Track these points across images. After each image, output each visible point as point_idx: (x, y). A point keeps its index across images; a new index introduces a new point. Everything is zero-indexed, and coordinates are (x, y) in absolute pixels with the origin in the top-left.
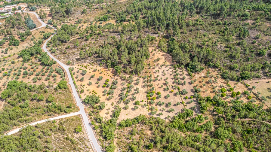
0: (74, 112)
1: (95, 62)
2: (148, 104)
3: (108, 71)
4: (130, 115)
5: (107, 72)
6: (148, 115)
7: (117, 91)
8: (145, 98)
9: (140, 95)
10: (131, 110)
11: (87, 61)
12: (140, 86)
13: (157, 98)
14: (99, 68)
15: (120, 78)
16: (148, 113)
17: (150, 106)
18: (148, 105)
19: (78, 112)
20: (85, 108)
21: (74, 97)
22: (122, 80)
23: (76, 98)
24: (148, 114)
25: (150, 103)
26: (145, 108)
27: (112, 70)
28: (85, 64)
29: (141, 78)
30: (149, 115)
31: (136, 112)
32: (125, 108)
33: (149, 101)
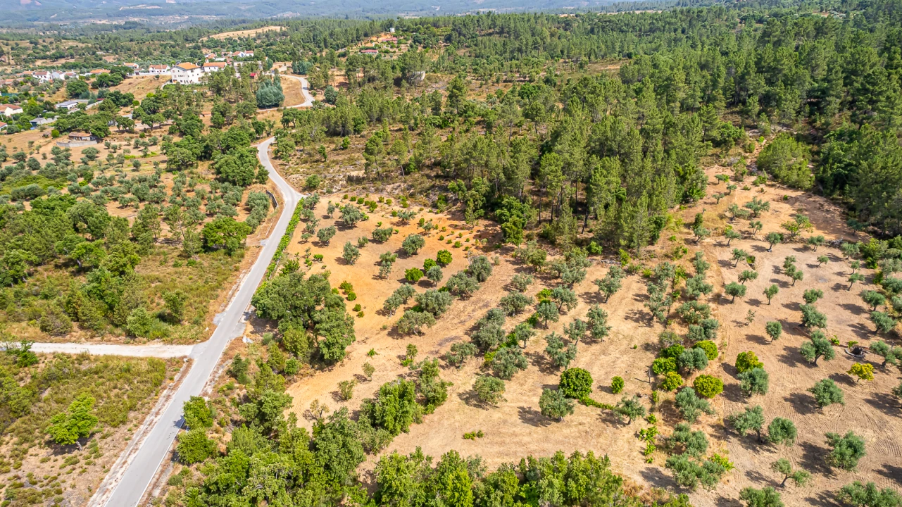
0: (171, 342)
1: (421, 193)
2: (657, 416)
3: (462, 229)
4: (496, 449)
5: (457, 232)
6: (639, 480)
7: (469, 309)
8: (642, 375)
9: (604, 352)
10: (516, 418)
11: (389, 188)
12: (622, 313)
13: (732, 393)
14: (428, 215)
15: (513, 263)
16: (643, 466)
17: (665, 430)
18: (650, 420)
19: (191, 347)
20: (240, 339)
21: (234, 287)
22: (518, 270)
23: (237, 294)
24: (647, 476)
25: (673, 412)
26: (626, 433)
27: (486, 226)
28: (374, 198)
29: (636, 277)
30: (646, 485)
31: (546, 439)
32: (479, 398)
33: (662, 396)
